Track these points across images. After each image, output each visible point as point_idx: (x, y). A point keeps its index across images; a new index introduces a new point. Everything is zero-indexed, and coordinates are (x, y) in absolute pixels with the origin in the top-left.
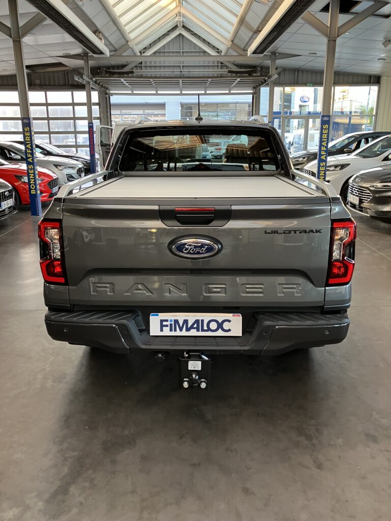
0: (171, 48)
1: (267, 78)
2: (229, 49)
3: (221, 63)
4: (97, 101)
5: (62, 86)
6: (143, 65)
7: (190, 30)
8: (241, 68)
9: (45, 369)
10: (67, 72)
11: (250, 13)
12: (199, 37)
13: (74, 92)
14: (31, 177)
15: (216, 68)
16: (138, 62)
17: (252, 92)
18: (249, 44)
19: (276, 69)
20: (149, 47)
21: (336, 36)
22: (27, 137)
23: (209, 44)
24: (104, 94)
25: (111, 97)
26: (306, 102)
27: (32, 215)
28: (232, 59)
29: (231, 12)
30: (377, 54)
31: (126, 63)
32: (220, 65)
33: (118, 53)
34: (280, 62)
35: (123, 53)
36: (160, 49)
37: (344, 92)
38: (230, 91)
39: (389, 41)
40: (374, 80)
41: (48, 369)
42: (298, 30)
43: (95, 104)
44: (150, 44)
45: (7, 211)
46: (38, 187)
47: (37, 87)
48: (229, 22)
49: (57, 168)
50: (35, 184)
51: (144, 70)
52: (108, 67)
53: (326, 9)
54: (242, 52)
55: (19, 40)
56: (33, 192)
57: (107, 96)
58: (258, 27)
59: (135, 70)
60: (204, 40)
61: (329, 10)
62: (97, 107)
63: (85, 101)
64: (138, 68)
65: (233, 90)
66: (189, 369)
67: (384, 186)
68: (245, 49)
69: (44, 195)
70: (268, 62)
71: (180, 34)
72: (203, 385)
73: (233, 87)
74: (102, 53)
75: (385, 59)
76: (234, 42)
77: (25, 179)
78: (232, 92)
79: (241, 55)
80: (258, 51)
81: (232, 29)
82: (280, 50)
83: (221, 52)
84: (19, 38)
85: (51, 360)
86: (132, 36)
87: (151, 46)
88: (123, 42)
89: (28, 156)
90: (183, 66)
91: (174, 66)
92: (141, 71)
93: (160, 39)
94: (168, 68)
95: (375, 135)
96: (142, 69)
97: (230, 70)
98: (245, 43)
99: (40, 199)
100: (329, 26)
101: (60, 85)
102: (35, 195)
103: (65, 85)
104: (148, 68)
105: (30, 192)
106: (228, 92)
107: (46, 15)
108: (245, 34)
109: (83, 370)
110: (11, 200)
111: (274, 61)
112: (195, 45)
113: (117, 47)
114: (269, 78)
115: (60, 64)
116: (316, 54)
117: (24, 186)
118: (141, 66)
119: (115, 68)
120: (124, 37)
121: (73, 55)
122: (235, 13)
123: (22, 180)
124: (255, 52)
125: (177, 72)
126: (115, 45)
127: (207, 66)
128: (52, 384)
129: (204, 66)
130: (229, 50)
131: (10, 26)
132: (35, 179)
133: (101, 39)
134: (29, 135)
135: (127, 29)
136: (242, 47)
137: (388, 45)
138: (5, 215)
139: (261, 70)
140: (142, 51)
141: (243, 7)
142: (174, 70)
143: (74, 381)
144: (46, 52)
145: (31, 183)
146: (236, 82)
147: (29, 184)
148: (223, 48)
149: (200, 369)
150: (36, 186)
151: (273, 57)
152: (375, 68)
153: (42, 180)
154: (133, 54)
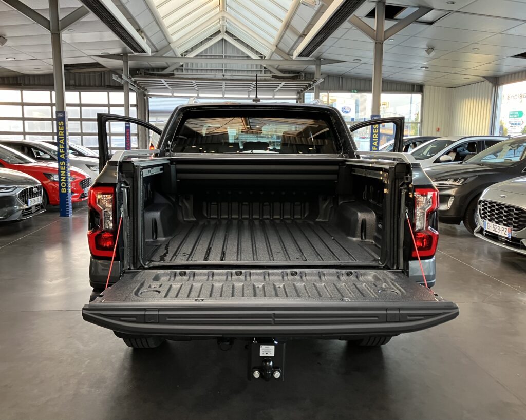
0: (213, 52)
1: (312, 83)
2: (273, 53)
3: (265, 68)
4: (135, 103)
5: (98, 86)
6: (183, 68)
7: (233, 35)
8: (284, 74)
9: (80, 373)
10: (104, 73)
11: (296, 17)
12: (242, 42)
13: (110, 93)
14: (62, 175)
15: (260, 72)
16: (179, 65)
17: (296, 97)
18: (294, 48)
19: (321, 75)
20: (190, 50)
21: (383, 39)
22: (60, 132)
23: (252, 49)
24: (142, 95)
25: (149, 99)
26: (347, 112)
27: (61, 216)
28: (276, 64)
29: (276, 17)
30: (420, 62)
31: (166, 66)
32: (263, 70)
33: (159, 54)
34: (325, 68)
35: (164, 54)
36: (202, 53)
37: (385, 105)
38: (273, 96)
39: (432, 49)
40: (418, 88)
41: (83, 373)
42: (343, 36)
43: (133, 106)
44: (192, 48)
45: (34, 210)
46: (69, 185)
47: (71, 87)
48: (274, 27)
49: (90, 168)
50: (66, 182)
51: (185, 72)
52: (148, 69)
53: (371, 14)
54: (287, 57)
55: (58, 32)
56: (63, 191)
57: (145, 98)
58: (304, 32)
59: (175, 73)
60: (247, 45)
61: (375, 16)
62: (135, 109)
63: (123, 102)
64: (179, 71)
65: (276, 95)
66: (261, 355)
67: (440, 184)
68: (290, 53)
69: (75, 194)
70: (312, 68)
71: (223, 39)
72: (277, 375)
73: (277, 91)
74: (144, 51)
75: (427, 68)
76: (279, 46)
77: (56, 178)
78: (275, 97)
79: (285, 59)
80: (304, 54)
81: (276, 34)
82: (325, 55)
83: (265, 57)
84: (59, 31)
85: (86, 363)
86: (174, 38)
87: (192, 49)
88: (165, 43)
89: (60, 152)
90: (226, 70)
91: (216, 70)
92: (182, 73)
93: (202, 43)
94: (210, 71)
95: (422, 140)
96: (183, 72)
97: (273, 75)
98: (290, 47)
99: (70, 199)
100: (375, 29)
101: (95, 86)
102: (66, 194)
103: (101, 86)
104: (189, 71)
105: (60, 190)
106: (271, 96)
107: (89, 8)
108: (290, 38)
109: (126, 372)
110: (39, 197)
111: (318, 66)
112: (238, 50)
113: (158, 48)
114: (314, 82)
115: (97, 65)
116: (360, 60)
117: (53, 185)
118: (182, 69)
119: (155, 70)
120: (166, 38)
121: (112, 55)
122: (280, 18)
123: (52, 178)
124: (300, 55)
125: (219, 75)
126: (156, 46)
127: (250, 71)
128: (88, 389)
129: (247, 71)
130: (273, 55)
131: (49, 19)
132: (66, 176)
133: (143, 38)
134: (63, 129)
135: (170, 31)
136: (287, 51)
137: (431, 52)
138: (31, 213)
139: (305, 76)
140: (184, 54)
141: (288, 12)
142: (217, 74)
143: (115, 385)
144: (84, 51)
145: (62, 180)
146: (281, 86)
147: (60, 182)
148: (266, 53)
149: (273, 355)
150: (67, 184)
151: (318, 62)
152: (418, 76)
153: (74, 179)
154: (175, 56)
